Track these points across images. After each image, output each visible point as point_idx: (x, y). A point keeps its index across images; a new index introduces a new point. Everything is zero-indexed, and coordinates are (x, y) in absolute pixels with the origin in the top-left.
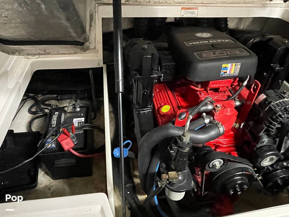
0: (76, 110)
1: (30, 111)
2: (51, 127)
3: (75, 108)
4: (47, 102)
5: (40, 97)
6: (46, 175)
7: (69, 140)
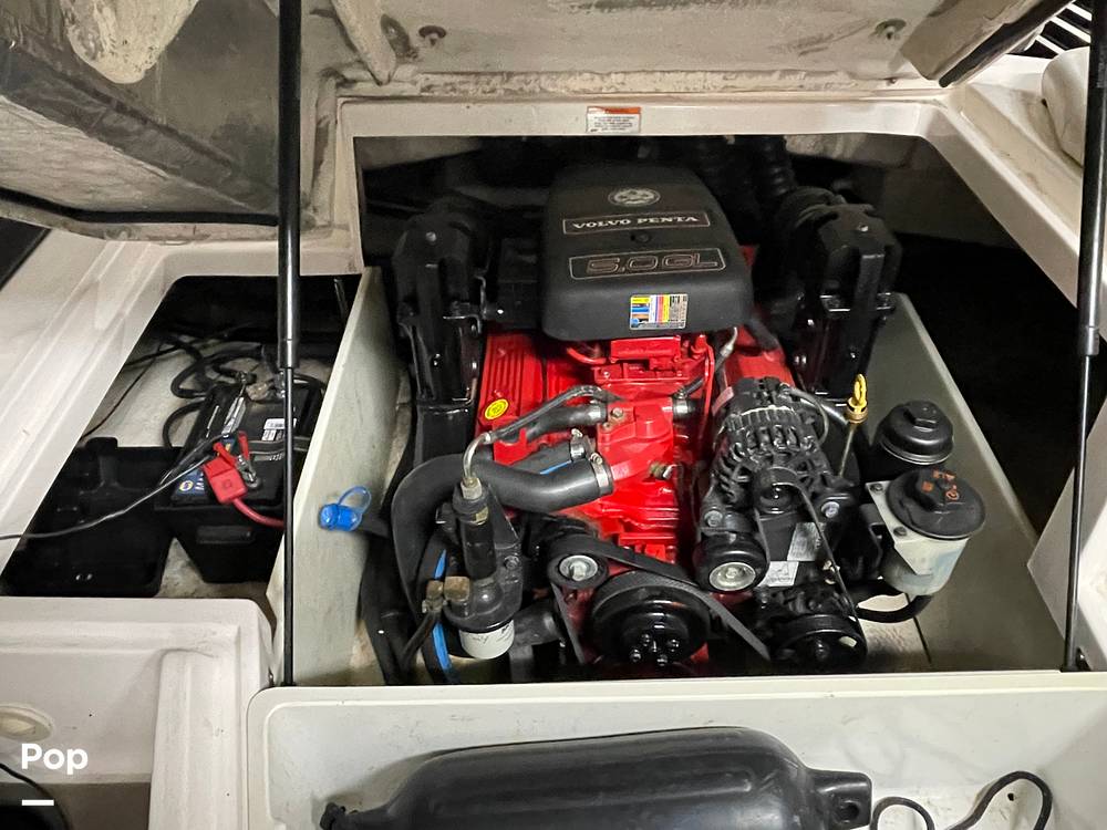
0: (278, 394)
1: (176, 388)
3: (274, 388)
4: (228, 365)
5: (212, 348)
7: (232, 476)
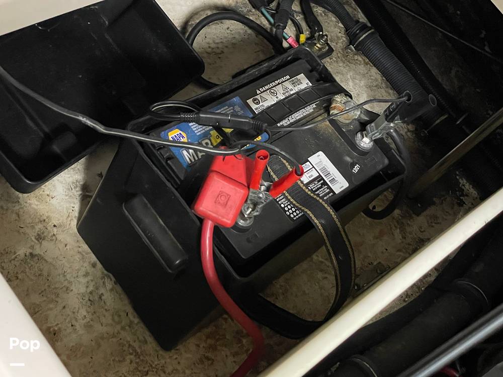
0: (359, 135)
2: (244, 100)
3: (363, 126)
6: (77, 193)
7: (236, 194)
